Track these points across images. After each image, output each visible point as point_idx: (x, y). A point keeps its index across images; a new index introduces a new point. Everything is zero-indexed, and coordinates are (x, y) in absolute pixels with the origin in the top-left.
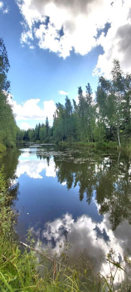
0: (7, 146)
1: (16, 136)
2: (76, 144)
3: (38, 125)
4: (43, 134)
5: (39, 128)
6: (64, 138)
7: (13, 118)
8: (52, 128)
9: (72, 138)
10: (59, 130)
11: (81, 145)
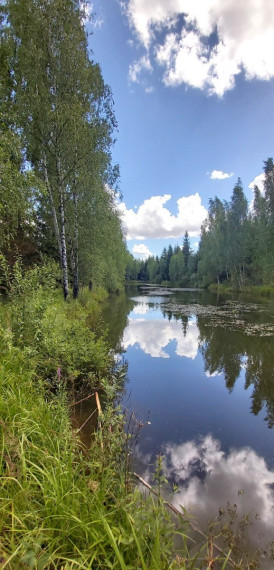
0: (110, 291)
1: (125, 272)
2: (249, 290)
3: (167, 249)
4: (177, 268)
5: (169, 255)
6: (223, 277)
7: (121, 237)
8: (196, 255)
9: (243, 279)
10: (213, 260)
11: (263, 295)
